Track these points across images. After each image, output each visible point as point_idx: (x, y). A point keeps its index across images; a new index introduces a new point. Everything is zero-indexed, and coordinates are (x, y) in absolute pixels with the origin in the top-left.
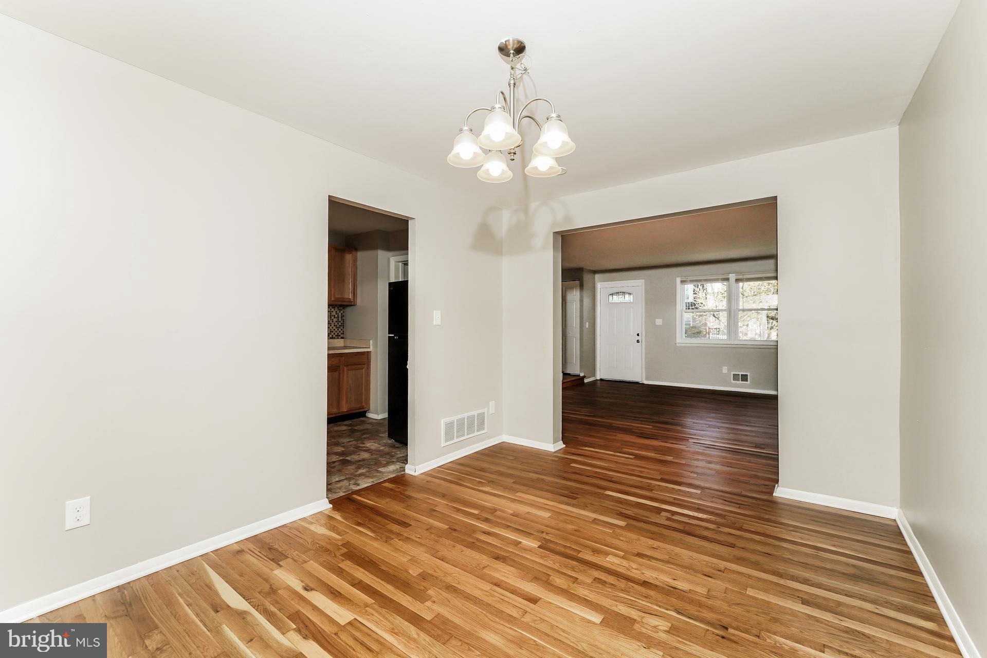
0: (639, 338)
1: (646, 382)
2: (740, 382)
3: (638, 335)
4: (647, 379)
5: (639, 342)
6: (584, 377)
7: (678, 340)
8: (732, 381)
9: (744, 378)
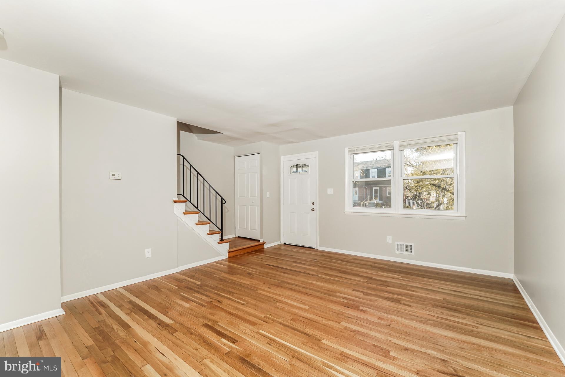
0: (314, 207)
1: (320, 248)
2: (405, 253)
3: (313, 204)
4: (320, 246)
5: (314, 210)
6: (264, 243)
7: (347, 209)
8: (397, 252)
9: (408, 248)
